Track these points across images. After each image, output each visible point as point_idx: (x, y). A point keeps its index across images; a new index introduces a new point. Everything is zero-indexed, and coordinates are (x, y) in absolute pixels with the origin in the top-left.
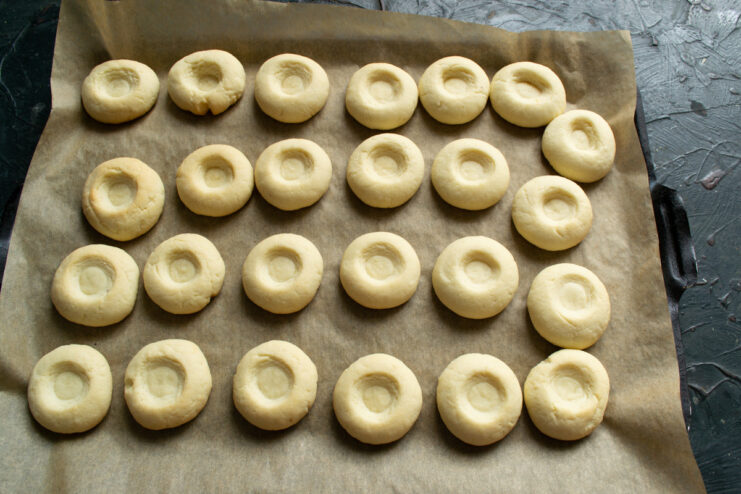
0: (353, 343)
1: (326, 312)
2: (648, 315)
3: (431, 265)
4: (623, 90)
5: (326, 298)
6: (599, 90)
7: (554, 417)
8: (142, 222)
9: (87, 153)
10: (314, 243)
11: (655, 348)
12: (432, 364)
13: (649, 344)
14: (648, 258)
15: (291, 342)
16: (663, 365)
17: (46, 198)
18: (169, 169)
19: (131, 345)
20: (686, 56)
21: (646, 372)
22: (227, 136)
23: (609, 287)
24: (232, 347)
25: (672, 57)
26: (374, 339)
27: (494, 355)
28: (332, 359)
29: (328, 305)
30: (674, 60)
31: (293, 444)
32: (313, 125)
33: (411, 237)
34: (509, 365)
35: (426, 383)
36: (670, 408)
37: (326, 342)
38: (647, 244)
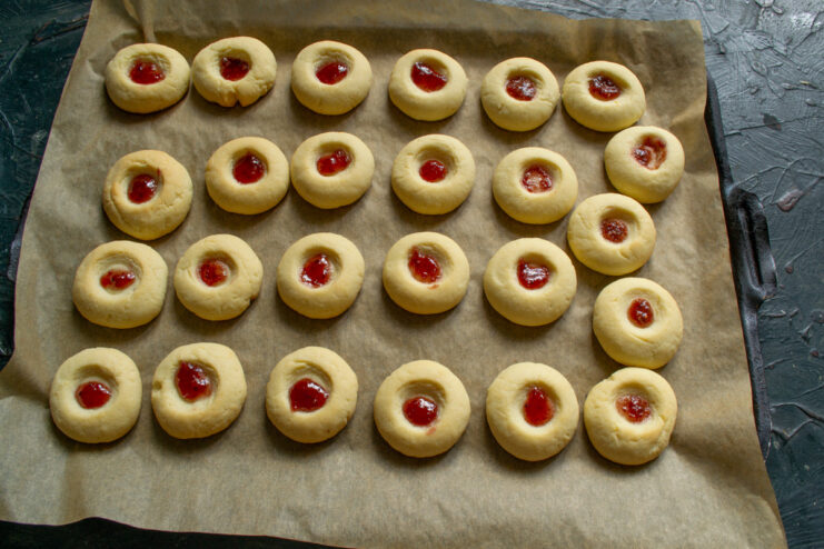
0: (396, 351)
1: (368, 318)
2: (717, 325)
3: (483, 269)
4: (692, 86)
5: (368, 303)
6: (666, 84)
7: (616, 438)
8: (168, 220)
9: (108, 144)
10: (356, 244)
11: (725, 360)
12: (483, 374)
13: (719, 355)
14: (718, 264)
15: (329, 348)
16: (733, 378)
17: (62, 191)
18: (197, 162)
19: (154, 351)
20: (757, 66)
21: (715, 385)
22: (260, 127)
23: (675, 295)
24: (265, 354)
25: (741, 66)
26: (420, 348)
27: (550, 365)
28: (373, 367)
29: (370, 310)
30: (744, 69)
31: (331, 458)
32: (355, 117)
33: (461, 239)
34: (566, 377)
35: (476, 394)
36: (742, 424)
37: (368, 351)
38: (715, 250)
